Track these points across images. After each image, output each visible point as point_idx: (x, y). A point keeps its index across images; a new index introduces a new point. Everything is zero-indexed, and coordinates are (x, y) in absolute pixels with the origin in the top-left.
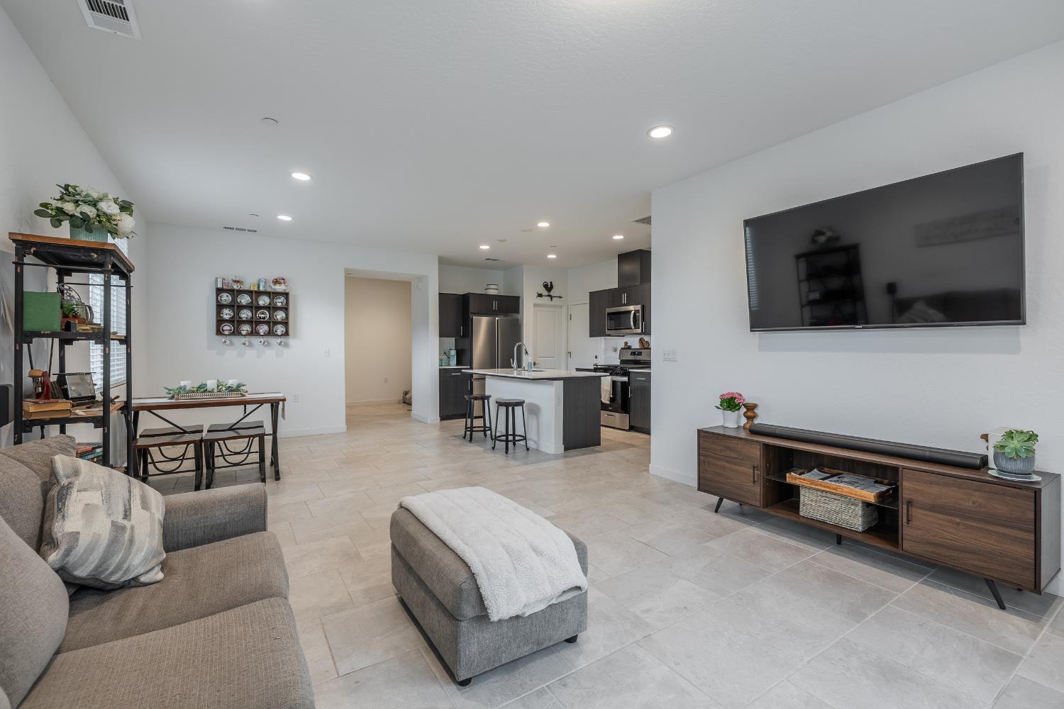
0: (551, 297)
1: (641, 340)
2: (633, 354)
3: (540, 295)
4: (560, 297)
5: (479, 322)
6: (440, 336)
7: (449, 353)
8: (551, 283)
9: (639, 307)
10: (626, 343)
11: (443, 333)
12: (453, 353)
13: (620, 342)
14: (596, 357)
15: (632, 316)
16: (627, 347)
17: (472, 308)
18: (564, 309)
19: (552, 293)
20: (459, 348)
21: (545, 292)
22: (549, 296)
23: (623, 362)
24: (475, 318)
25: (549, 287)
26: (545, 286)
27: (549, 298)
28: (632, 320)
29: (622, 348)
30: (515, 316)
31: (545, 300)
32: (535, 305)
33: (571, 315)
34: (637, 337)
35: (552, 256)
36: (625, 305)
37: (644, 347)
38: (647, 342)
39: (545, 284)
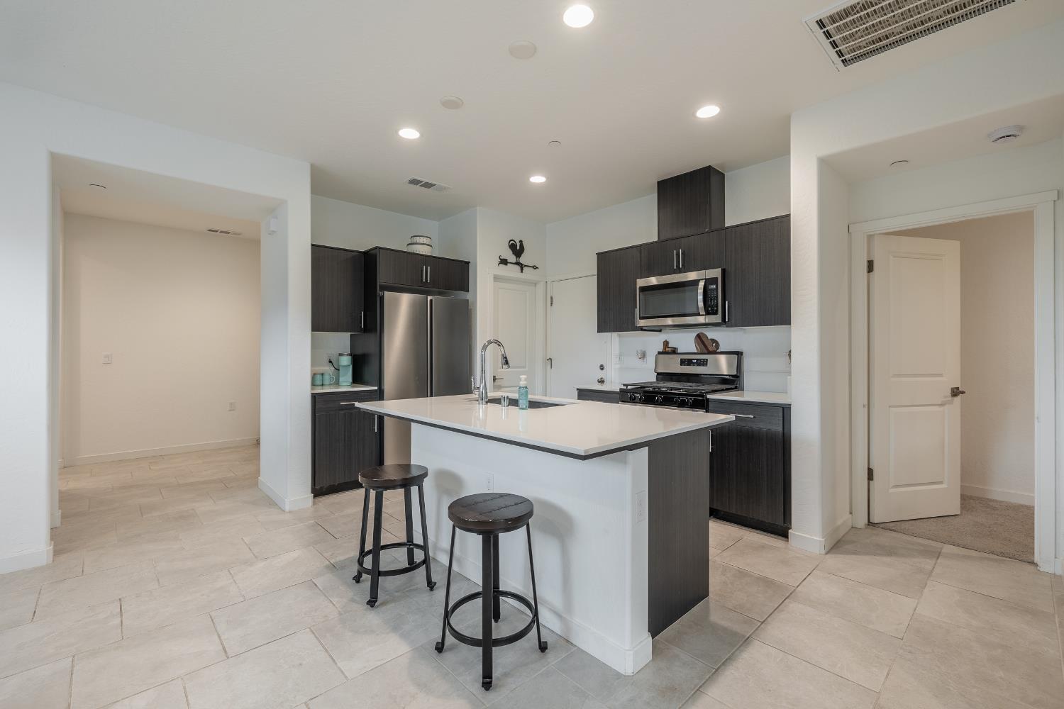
0: (522, 266)
1: (700, 338)
2: (686, 362)
3: (504, 262)
4: (535, 267)
5: (396, 304)
6: (313, 330)
7: (338, 360)
8: (521, 241)
9: (715, 273)
10: (666, 343)
11: (319, 324)
12: (346, 361)
13: (654, 342)
14: (602, 367)
15: (700, 291)
16: (668, 351)
17: (382, 277)
18: (541, 287)
19: (523, 260)
20: (359, 351)
21: (512, 258)
22: (518, 263)
23: (662, 376)
24: (388, 295)
26: (512, 246)
27: (518, 268)
28: (700, 297)
29: (659, 353)
30: (462, 295)
31: (512, 271)
32: (497, 278)
33: (552, 298)
34: (691, 332)
35: (538, 179)
36: (679, 271)
37: (707, 349)
38: (714, 341)
39: (511, 242)
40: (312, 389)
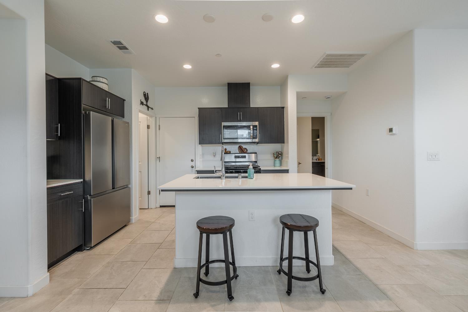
0: (148, 107)
1: (240, 148)
2: (237, 157)
3: (142, 103)
4: (153, 109)
9: (256, 123)
10: (226, 149)
18: (153, 119)
21: (145, 102)
22: (147, 105)
25: (146, 97)
26: (145, 95)
27: (146, 107)
31: (144, 109)
33: (159, 126)
34: (237, 145)
35: (187, 67)
36: (240, 121)
37: (243, 152)
38: (245, 149)
39: (145, 93)
40: (47, 185)
